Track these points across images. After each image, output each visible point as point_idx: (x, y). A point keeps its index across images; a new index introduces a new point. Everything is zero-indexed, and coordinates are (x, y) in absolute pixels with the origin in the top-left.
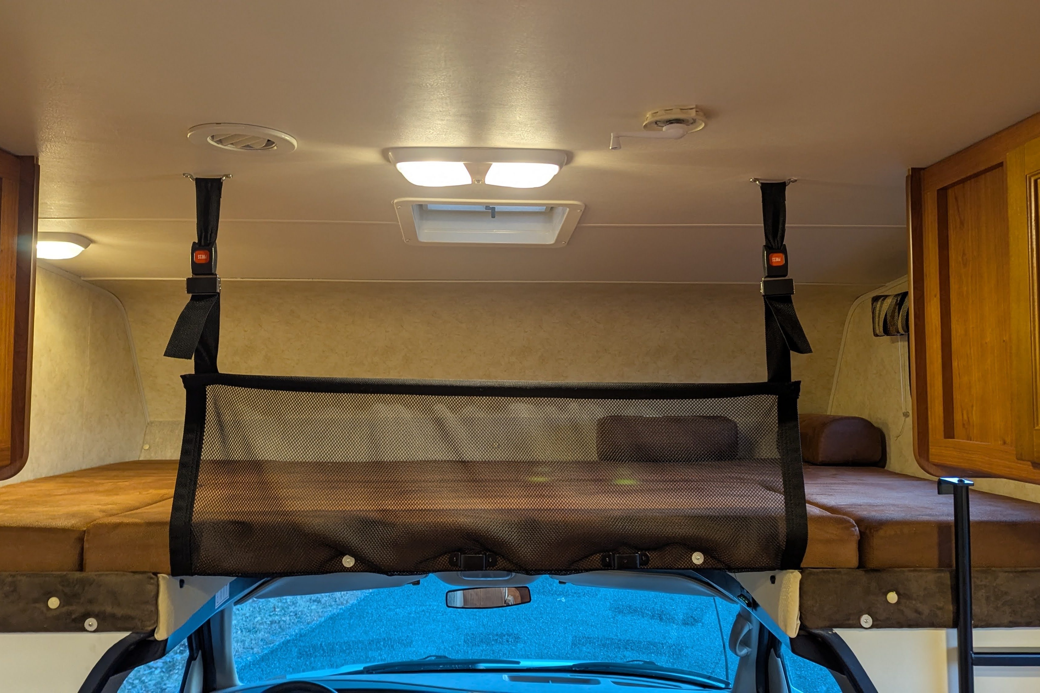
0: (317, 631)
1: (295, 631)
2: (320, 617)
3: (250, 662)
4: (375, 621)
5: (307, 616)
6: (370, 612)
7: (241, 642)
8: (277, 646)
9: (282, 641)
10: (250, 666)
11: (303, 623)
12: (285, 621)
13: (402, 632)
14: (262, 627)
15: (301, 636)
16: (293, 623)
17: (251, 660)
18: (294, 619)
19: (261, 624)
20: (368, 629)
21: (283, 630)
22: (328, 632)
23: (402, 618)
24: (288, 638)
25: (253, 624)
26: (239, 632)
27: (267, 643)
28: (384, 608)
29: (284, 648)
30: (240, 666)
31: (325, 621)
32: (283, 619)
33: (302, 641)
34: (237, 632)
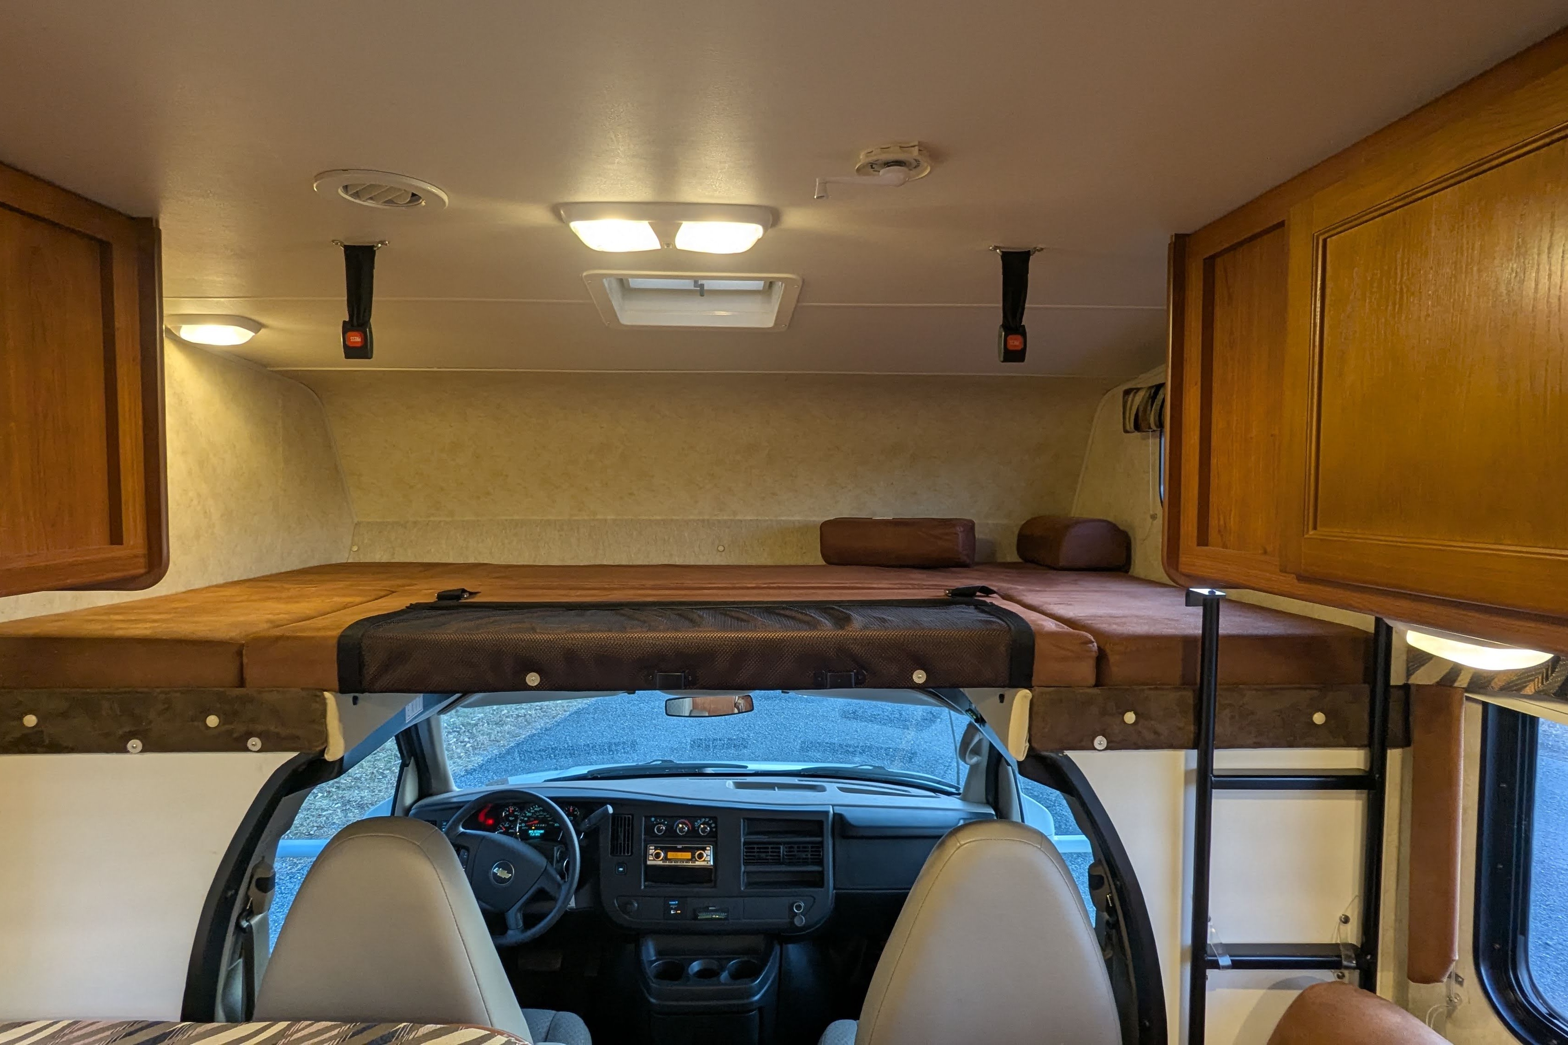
0: (562, 725)
1: (540, 725)
2: (565, 711)
3: (496, 755)
4: (619, 716)
5: (553, 710)
6: (614, 706)
7: (487, 734)
8: (524, 738)
9: (528, 734)
10: (496, 759)
11: (549, 717)
12: (530, 715)
13: (645, 727)
14: (509, 719)
15: (546, 730)
16: (539, 717)
17: (498, 753)
18: (540, 713)
19: (507, 717)
20: (611, 723)
21: (529, 723)
22: (573, 726)
23: (646, 713)
24: (534, 732)
25: (500, 717)
26: (486, 725)
27: (514, 737)
28: (628, 703)
29: (530, 741)
30: (486, 758)
31: (570, 715)
32: (529, 712)
33: (547, 735)
34: (483, 725)
